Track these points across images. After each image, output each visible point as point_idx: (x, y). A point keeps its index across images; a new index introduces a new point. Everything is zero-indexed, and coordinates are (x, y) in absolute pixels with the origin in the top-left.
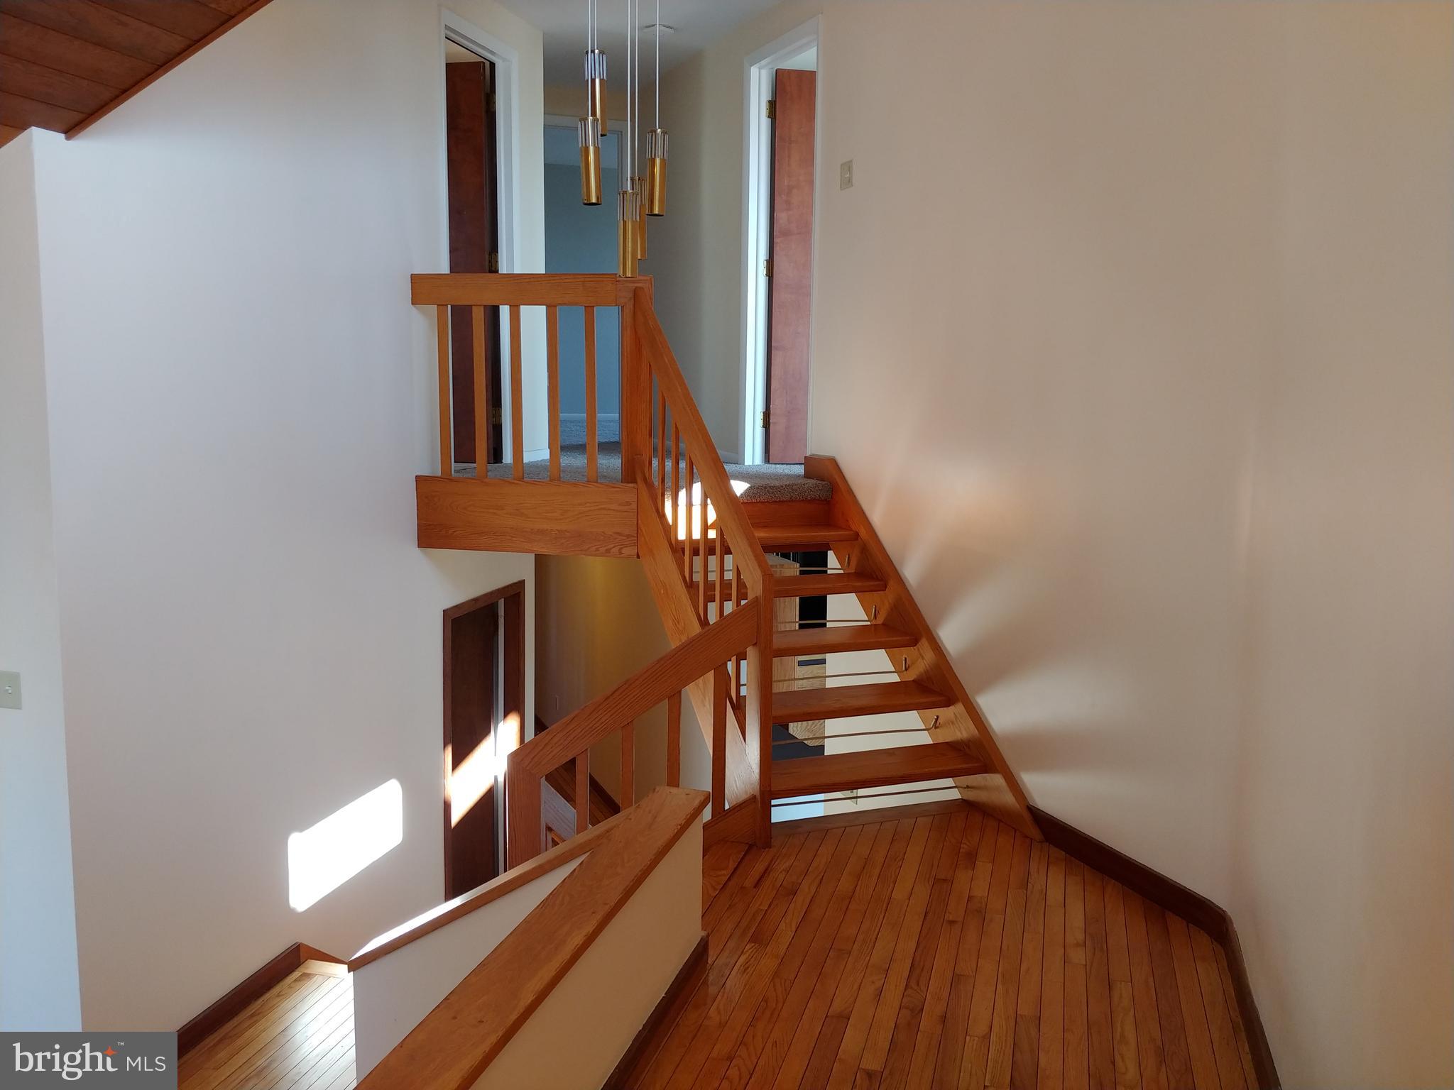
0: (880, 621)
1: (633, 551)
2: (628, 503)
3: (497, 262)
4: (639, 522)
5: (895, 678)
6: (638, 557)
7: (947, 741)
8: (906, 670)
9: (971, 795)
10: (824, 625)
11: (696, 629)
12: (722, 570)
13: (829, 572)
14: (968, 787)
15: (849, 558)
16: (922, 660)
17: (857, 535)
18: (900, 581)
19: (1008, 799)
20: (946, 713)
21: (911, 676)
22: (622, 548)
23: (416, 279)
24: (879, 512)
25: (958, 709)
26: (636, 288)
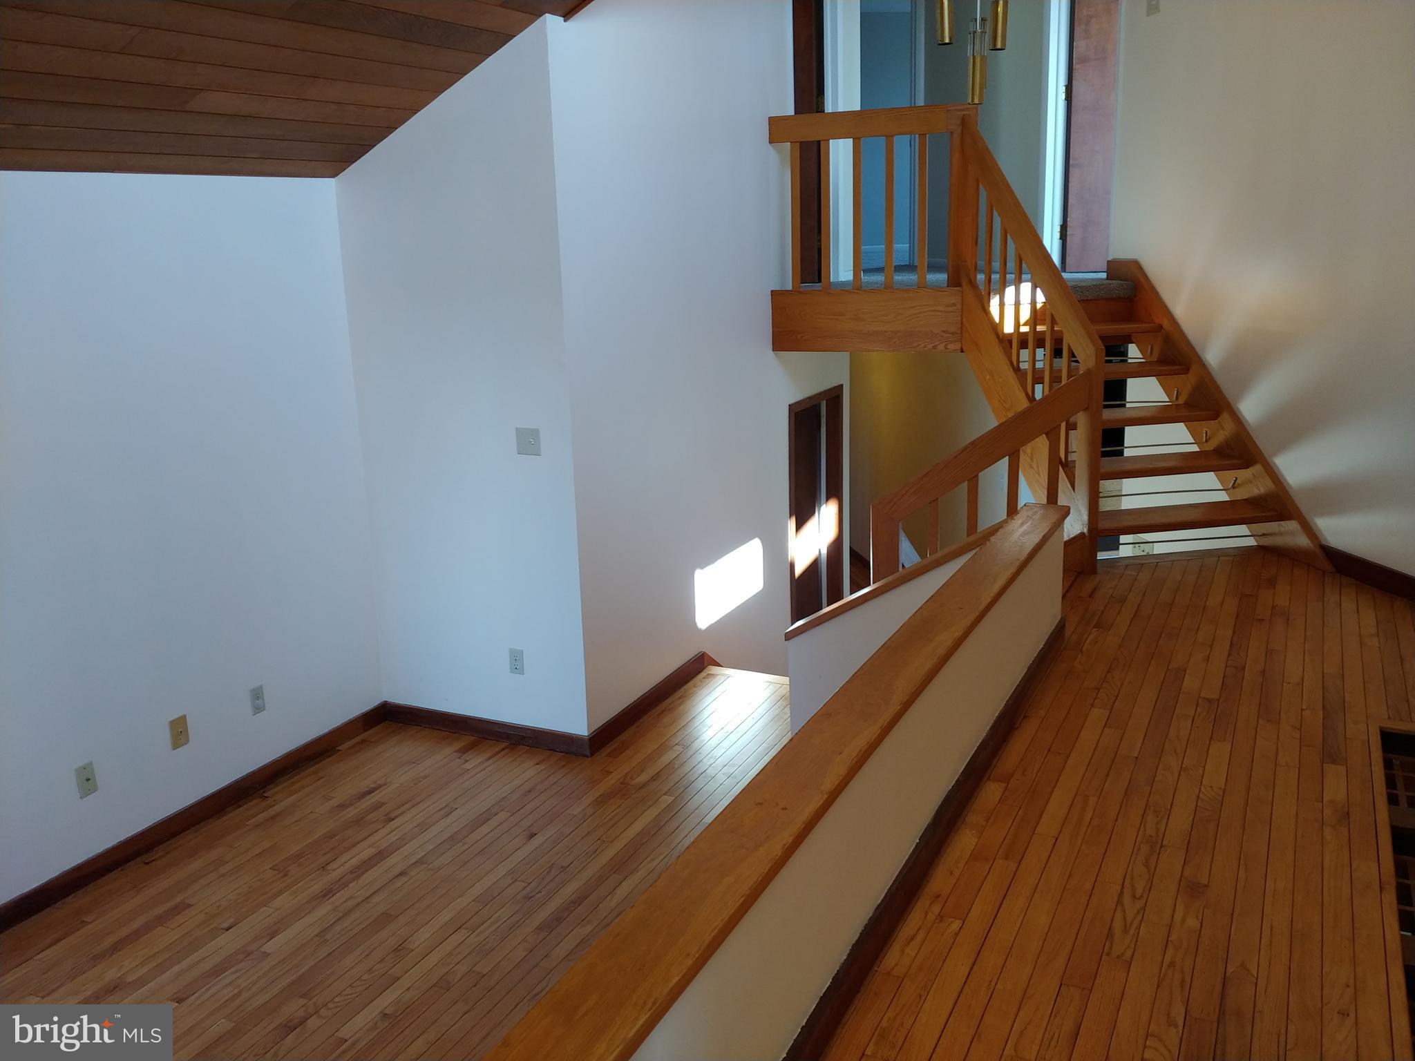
0: (1181, 401)
1: (958, 346)
2: (954, 305)
3: (823, 103)
4: (964, 320)
5: (1195, 448)
6: (962, 351)
7: (1244, 498)
8: (1206, 441)
9: (1267, 541)
10: (1124, 406)
11: (1024, 404)
12: (1034, 361)
13: (1130, 361)
14: (1264, 535)
15: (1151, 348)
16: (1222, 432)
17: (1161, 326)
18: (1202, 364)
19: (1303, 541)
20: (1243, 474)
21: (1210, 446)
22: (947, 344)
23: (773, 121)
24: (1182, 306)
25: (1258, 468)
26: (964, 115)
